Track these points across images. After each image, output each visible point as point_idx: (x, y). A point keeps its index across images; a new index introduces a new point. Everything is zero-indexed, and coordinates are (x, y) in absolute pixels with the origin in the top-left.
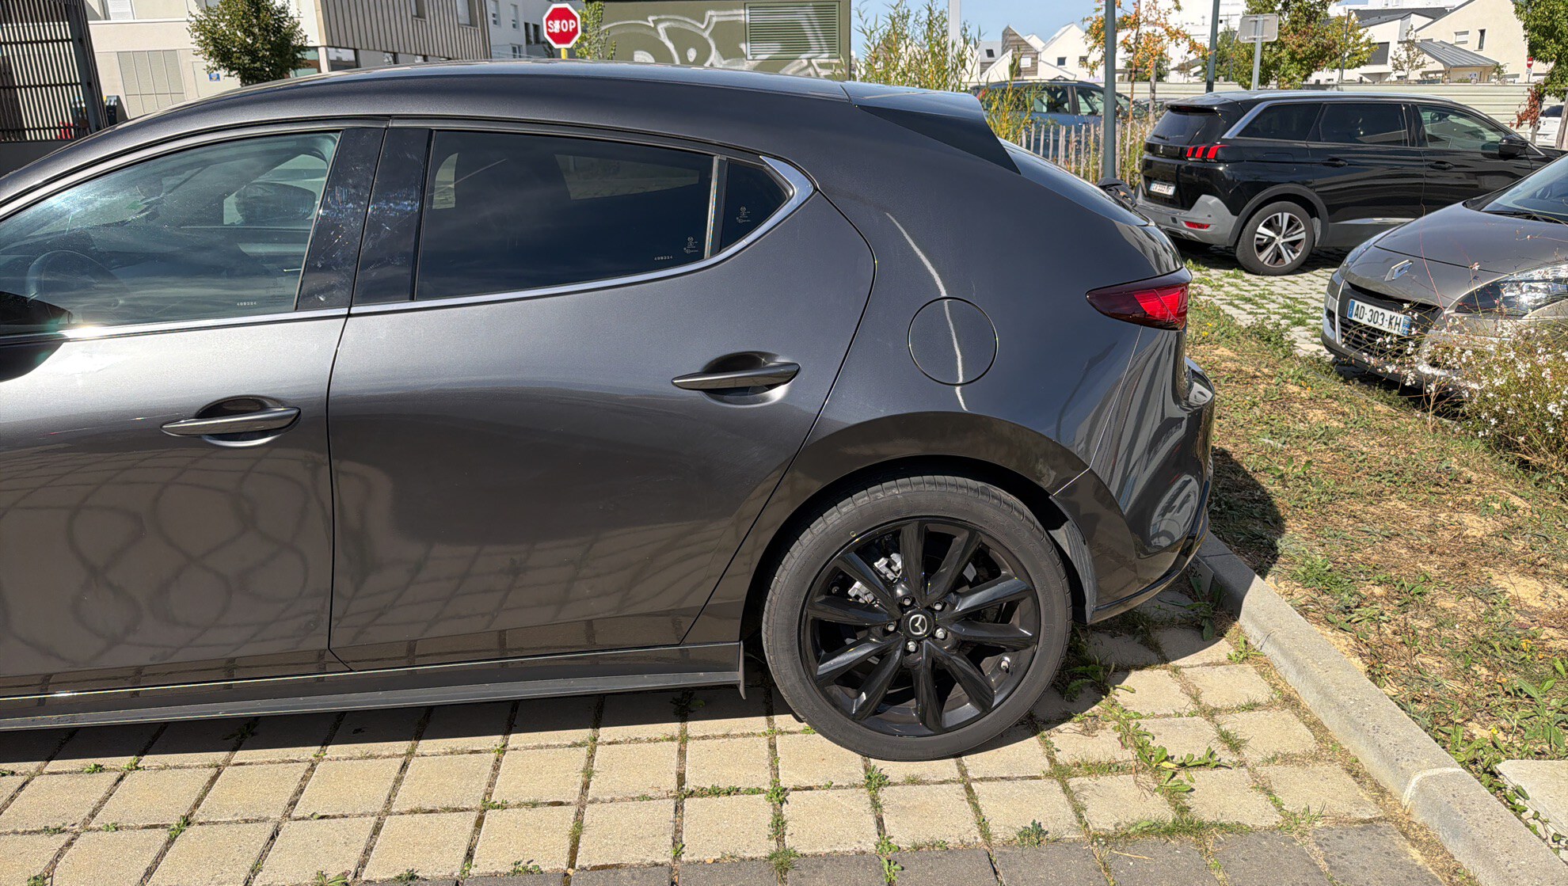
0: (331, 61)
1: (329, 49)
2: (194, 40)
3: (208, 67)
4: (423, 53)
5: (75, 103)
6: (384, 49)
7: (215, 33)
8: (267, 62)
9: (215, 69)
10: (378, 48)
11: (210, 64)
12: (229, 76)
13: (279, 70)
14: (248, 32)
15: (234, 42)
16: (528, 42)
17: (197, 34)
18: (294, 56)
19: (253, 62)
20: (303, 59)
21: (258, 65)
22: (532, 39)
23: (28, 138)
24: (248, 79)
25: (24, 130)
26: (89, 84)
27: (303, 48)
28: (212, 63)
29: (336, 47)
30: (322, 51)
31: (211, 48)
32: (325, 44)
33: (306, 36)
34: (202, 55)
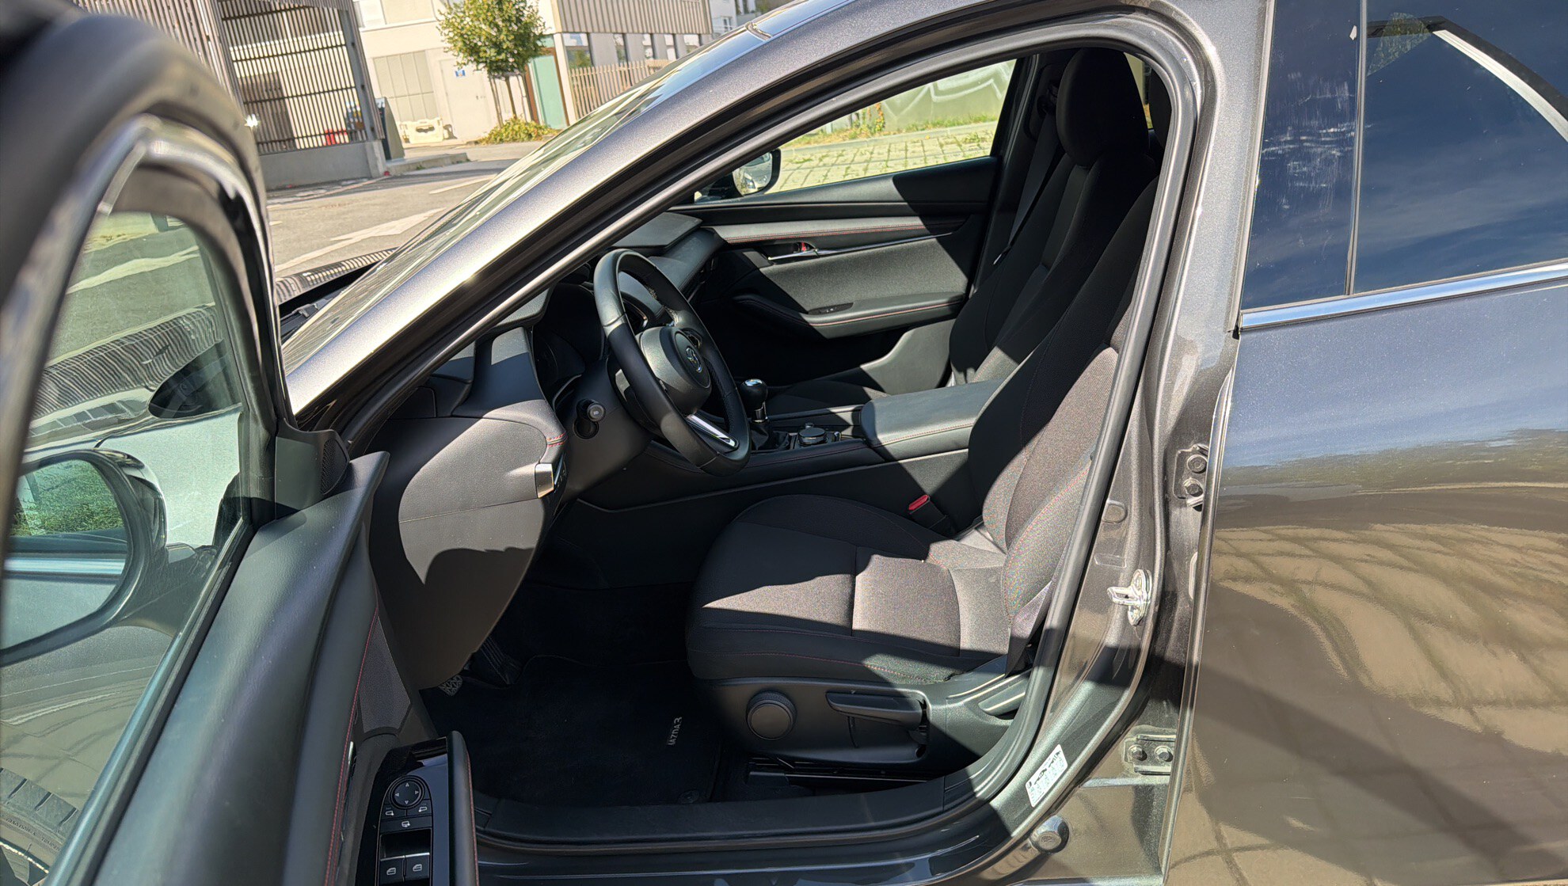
0: (567, 47)
1: (565, 35)
2: (443, 38)
3: (458, 63)
4: (650, 31)
5: (351, 108)
6: (614, 30)
7: (463, 28)
8: (511, 53)
9: (464, 64)
10: (608, 30)
11: (460, 60)
12: (478, 70)
13: (521, 61)
14: (493, 24)
15: (480, 37)
16: (738, 12)
17: (446, 31)
18: (536, 45)
19: (499, 53)
20: (543, 46)
21: (503, 56)
22: (741, 9)
23: (298, 147)
24: (495, 71)
25: (293, 139)
26: (363, 87)
27: (542, 36)
28: (461, 58)
29: (571, 33)
30: (557, 37)
31: (460, 44)
32: (561, 31)
33: (544, 23)
34: (451, 52)
